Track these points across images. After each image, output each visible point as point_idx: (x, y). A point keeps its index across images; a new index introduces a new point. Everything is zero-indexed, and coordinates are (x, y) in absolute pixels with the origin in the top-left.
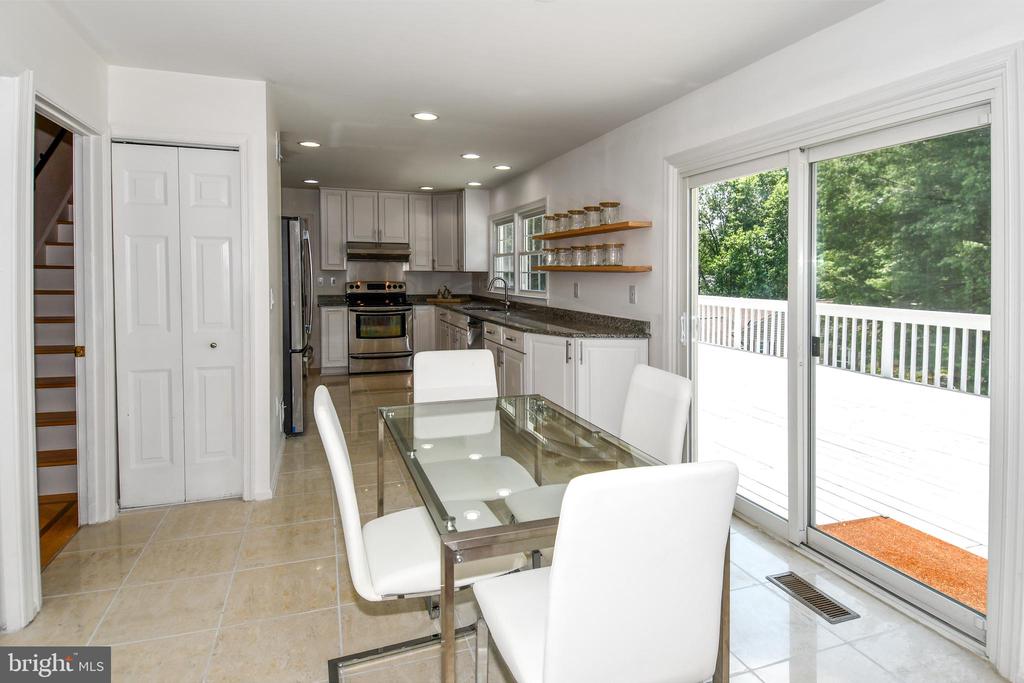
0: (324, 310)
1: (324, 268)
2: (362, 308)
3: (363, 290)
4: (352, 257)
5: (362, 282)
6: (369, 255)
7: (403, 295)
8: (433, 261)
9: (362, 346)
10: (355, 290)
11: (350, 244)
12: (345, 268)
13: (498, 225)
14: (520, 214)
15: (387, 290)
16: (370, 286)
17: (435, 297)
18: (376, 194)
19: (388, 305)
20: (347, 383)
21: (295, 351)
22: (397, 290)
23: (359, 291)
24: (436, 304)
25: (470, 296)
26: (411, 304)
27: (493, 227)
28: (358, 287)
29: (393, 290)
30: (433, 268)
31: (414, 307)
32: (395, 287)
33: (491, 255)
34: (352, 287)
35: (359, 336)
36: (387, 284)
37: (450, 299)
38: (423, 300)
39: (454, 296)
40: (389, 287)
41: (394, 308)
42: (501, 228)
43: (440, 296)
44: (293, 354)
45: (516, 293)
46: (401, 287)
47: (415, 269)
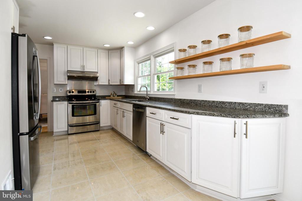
0: (55, 103)
1: (55, 83)
2: (75, 102)
3: (75, 93)
4: (70, 78)
5: (75, 90)
6: (78, 76)
7: (94, 96)
8: (109, 80)
9: (75, 120)
10: (71, 94)
11: (68, 71)
12: (66, 83)
13: (139, 63)
14: (153, 56)
15: (87, 94)
16: (79, 92)
17: (109, 96)
18: (82, 48)
19: (88, 100)
20: (68, 138)
21: (22, 134)
22: (92, 93)
23: (73, 94)
24: (111, 99)
25: (124, 96)
26: (99, 100)
27: (137, 64)
28: (73, 92)
29: (89, 94)
30: (109, 83)
31: (100, 101)
32: (91, 92)
33: (136, 77)
34: (70, 92)
35: (73, 115)
36: (87, 91)
37: (116, 97)
38: (104, 98)
39: (118, 96)
40: (88, 92)
41: (91, 102)
42: (140, 65)
43: (112, 96)
44: (21, 136)
45: (152, 93)
46: (93, 92)
47: (100, 84)
